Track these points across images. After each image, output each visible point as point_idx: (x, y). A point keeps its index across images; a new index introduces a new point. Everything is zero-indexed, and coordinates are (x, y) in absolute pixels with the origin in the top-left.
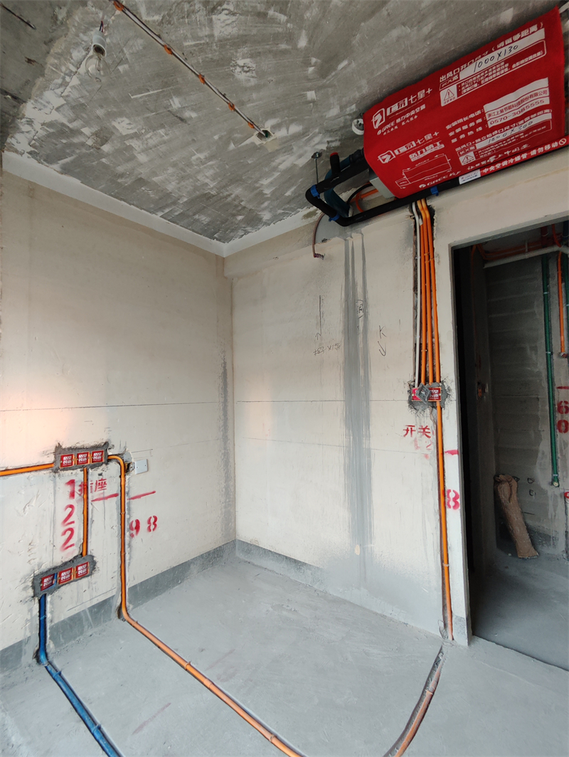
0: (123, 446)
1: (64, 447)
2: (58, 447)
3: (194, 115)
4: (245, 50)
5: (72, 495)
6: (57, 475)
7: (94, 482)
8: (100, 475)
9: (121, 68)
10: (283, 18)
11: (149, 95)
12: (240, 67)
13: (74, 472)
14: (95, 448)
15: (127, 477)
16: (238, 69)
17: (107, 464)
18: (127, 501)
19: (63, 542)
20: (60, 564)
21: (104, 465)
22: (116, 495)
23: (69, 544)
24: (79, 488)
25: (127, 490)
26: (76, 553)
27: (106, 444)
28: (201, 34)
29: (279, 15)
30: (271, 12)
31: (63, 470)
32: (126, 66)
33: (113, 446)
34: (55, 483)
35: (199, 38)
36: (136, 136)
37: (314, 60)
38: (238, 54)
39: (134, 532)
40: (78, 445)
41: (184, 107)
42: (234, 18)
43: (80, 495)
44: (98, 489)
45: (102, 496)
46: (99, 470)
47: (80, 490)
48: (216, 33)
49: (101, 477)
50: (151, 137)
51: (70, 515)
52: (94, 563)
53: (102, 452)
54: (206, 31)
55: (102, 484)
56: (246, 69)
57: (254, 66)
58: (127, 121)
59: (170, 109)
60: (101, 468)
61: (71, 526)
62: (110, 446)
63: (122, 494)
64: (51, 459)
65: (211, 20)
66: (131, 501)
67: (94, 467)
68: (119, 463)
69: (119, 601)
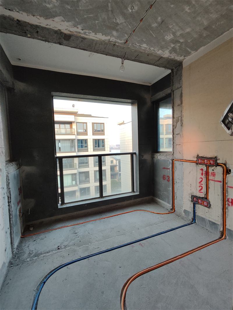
0: (224, 160)
1: (199, 156)
2: (198, 156)
3: (159, 18)
4: (125, 11)
5: (202, 174)
6: (197, 165)
7: (211, 173)
8: (213, 170)
9: (144, 40)
10: (109, 5)
11: (153, 33)
12: (132, 10)
13: (203, 166)
14: (211, 158)
15: (227, 176)
16: (133, 10)
17: (216, 166)
18: (226, 187)
19: (199, 190)
20: (198, 196)
21: (215, 167)
22: (220, 182)
23: (201, 191)
24: (205, 173)
25: (226, 182)
26: (203, 196)
27: (216, 157)
28: (126, 25)
29: (109, 6)
30: (110, 9)
31: (199, 164)
32: (143, 39)
33: (219, 159)
34: (197, 168)
35: (127, 25)
36: (174, 34)
38: (128, 12)
39: (230, 204)
40: (204, 156)
41: (156, 22)
42: (117, 18)
43: (205, 175)
44: (212, 176)
45: (214, 179)
46: (213, 168)
47: (205, 174)
48: (124, 21)
49: (213, 171)
50: (174, 29)
51: (201, 181)
52: (210, 205)
53: (214, 161)
54: (124, 24)
55: (214, 175)
56: (132, 8)
57: (130, 6)
58: (167, 37)
59: (158, 26)
60: (213, 167)
61: (202, 185)
62: (218, 159)
63: (224, 183)
64: (195, 159)
65: (121, 24)
66: (229, 188)
67: (210, 166)
68: (223, 168)
69: (222, 229)
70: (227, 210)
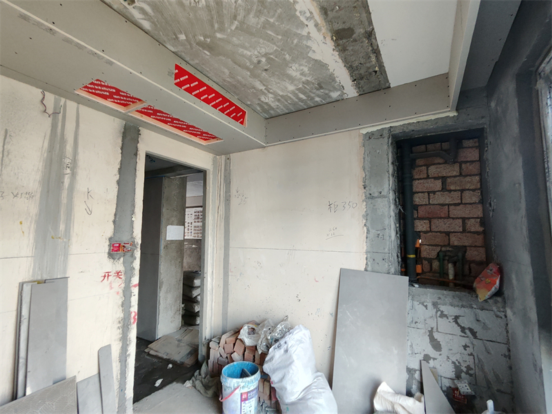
4: (212, 3)
29: (235, 26)
37: (209, 40)
57: (200, 6)
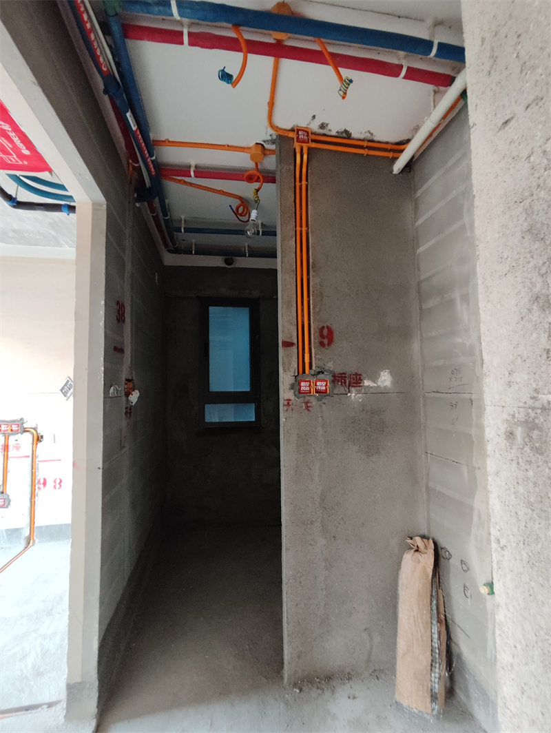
0: (34, 422)
7: (12, 445)
8: (17, 440)
14: (13, 422)
15: (38, 445)
17: (22, 434)
18: (37, 463)
21: (19, 434)
22: (28, 457)
25: (37, 454)
27: (22, 419)
33: (27, 421)
39: (42, 486)
44: (14, 450)
45: (17, 455)
49: (16, 442)
52: (10, 501)
53: (18, 425)
55: (17, 448)
60: (17, 436)
62: (25, 421)
63: (33, 457)
66: (40, 463)
67: (12, 434)
68: (33, 434)
69: (27, 533)
70: (36, 498)
